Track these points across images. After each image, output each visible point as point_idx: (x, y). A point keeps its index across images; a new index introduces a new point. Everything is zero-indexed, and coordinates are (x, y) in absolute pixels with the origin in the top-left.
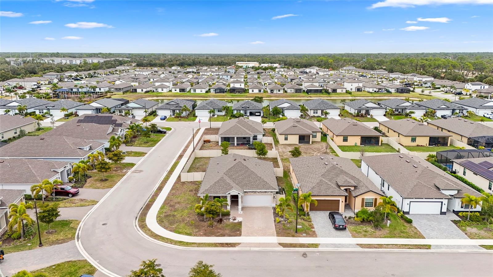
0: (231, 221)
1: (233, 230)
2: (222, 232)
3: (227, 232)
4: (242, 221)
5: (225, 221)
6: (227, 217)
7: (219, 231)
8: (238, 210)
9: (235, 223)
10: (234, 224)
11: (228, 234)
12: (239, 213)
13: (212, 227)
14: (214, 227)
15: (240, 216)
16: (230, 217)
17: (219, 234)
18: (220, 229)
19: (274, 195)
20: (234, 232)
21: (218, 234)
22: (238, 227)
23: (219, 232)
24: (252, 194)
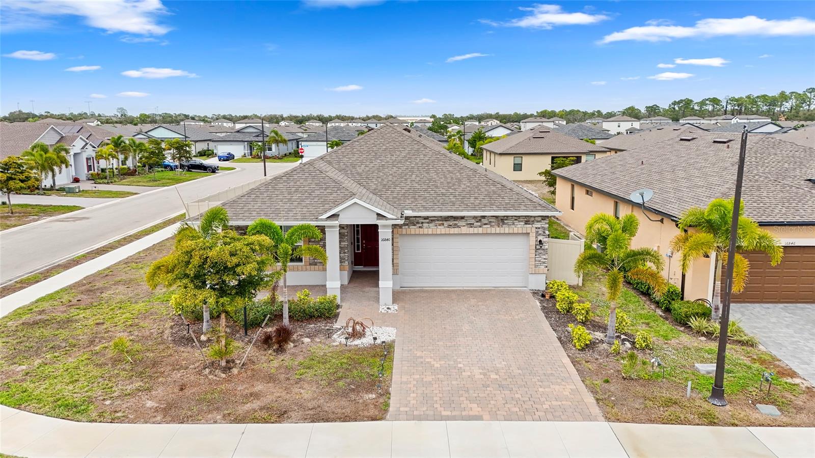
0: (338, 339)
1: (341, 383)
2: (272, 394)
3: (306, 396)
4: (394, 341)
5: (307, 340)
6: (322, 325)
7: (259, 387)
8: (377, 299)
9: (359, 350)
10: (348, 355)
11: (310, 405)
12: (382, 309)
13: (227, 369)
14: (235, 371)
15: (386, 320)
16: (337, 326)
17: (256, 404)
18: (271, 378)
19: (540, 238)
20: (344, 394)
21: (248, 407)
22: (370, 366)
23: (256, 396)
24: (441, 230)
